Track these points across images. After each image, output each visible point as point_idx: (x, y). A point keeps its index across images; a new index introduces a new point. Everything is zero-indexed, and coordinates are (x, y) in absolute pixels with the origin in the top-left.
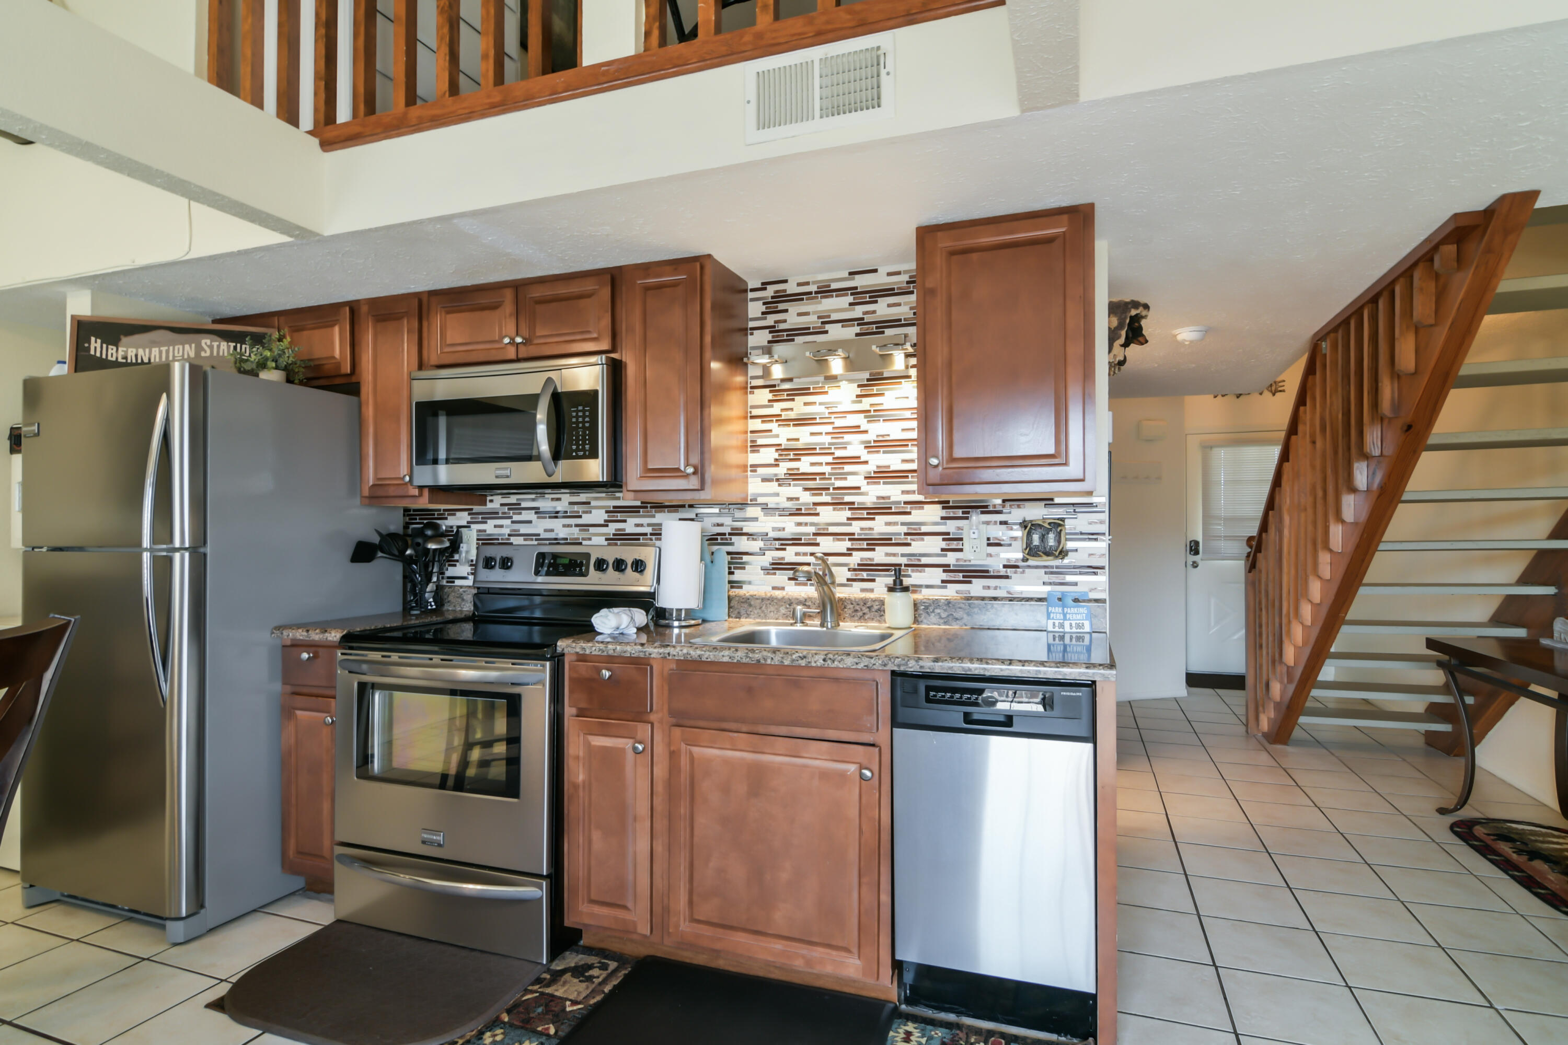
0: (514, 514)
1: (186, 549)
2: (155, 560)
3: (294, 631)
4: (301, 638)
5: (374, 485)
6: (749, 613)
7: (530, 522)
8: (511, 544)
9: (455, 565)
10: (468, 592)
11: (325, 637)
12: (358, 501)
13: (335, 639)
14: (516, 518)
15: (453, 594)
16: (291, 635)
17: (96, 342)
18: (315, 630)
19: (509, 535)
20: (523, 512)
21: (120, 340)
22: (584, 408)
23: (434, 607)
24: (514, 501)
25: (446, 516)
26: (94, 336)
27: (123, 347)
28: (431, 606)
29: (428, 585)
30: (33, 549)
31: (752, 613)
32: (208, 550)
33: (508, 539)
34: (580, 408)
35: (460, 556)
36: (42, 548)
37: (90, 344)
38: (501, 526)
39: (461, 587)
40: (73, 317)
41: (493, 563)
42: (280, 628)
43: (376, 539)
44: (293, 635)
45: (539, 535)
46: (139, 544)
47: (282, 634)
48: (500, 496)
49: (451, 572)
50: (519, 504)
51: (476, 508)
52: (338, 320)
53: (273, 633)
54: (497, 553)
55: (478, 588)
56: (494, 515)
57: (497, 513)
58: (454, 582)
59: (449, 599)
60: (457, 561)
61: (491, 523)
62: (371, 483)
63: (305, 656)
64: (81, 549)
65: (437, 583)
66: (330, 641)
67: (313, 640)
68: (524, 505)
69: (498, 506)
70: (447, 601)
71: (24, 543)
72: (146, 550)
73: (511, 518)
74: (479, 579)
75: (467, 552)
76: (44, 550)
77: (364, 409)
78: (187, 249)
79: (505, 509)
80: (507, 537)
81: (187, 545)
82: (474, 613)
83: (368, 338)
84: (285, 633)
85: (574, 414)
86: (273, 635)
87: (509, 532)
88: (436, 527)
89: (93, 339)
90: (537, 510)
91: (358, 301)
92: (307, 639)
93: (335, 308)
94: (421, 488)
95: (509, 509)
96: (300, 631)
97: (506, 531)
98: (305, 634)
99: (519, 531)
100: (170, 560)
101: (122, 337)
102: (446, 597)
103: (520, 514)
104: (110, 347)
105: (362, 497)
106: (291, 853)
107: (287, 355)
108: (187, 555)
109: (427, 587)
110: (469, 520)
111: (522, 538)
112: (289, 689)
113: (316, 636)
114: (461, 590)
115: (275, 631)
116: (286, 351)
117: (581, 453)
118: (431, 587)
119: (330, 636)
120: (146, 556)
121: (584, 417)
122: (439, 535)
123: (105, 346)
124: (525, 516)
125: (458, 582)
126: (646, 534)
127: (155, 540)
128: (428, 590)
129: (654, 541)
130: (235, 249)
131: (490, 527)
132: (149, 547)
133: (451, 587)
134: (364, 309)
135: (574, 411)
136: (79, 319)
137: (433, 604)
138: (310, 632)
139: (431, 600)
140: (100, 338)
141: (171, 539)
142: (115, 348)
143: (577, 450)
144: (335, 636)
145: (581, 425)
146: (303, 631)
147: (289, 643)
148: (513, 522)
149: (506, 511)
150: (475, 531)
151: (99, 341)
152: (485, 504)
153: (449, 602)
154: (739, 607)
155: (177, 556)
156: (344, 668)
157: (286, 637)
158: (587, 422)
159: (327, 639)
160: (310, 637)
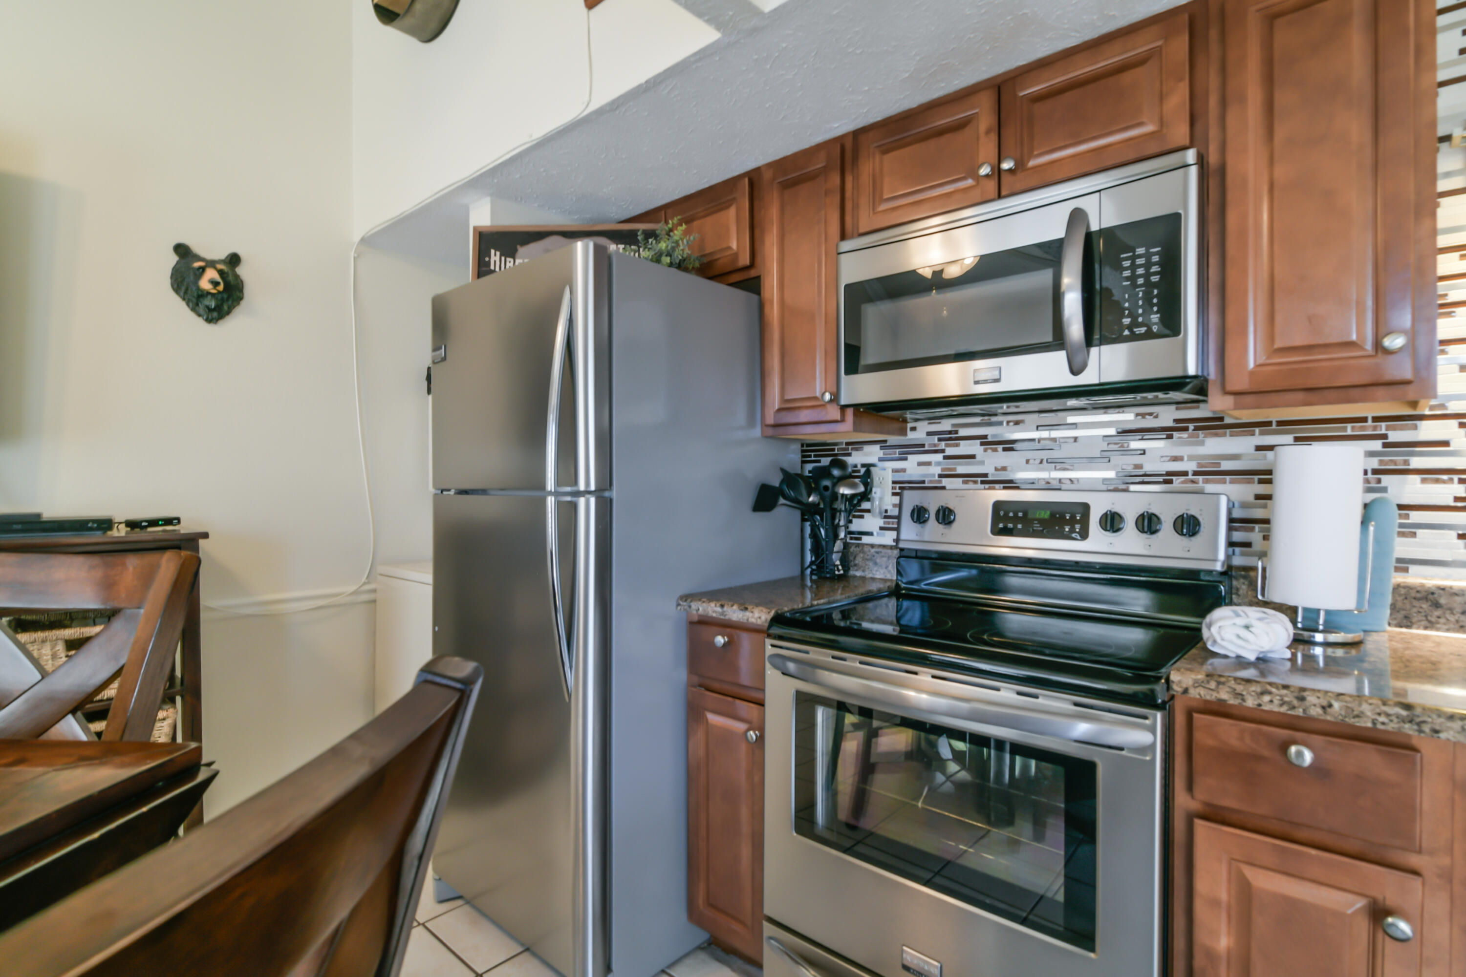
0: (947, 445)
1: (590, 493)
2: (559, 505)
3: (704, 604)
4: (714, 615)
5: (780, 410)
6: (1433, 619)
7: (973, 457)
8: (944, 488)
9: (862, 517)
10: (882, 554)
11: (745, 618)
12: (757, 432)
13: (759, 622)
14: (950, 451)
15: (862, 555)
16: (701, 609)
17: (495, 255)
18: (732, 606)
19: (940, 476)
20: (962, 442)
21: (516, 250)
22: (1147, 250)
23: (842, 572)
24: (949, 428)
25: (850, 451)
26: (494, 249)
27: (520, 258)
28: (839, 570)
29: (835, 543)
30: (442, 492)
31: (1442, 620)
32: (614, 494)
33: (940, 482)
34: (1141, 251)
35: (872, 505)
36: (449, 490)
37: (490, 258)
38: (929, 464)
39: (872, 546)
40: (475, 228)
41: (927, 516)
42: (688, 597)
43: (775, 481)
44: (704, 610)
45: (986, 475)
46: (542, 486)
47: (690, 607)
48: (926, 422)
49: (857, 525)
50: (956, 432)
51: (893, 439)
52: (734, 199)
53: (678, 605)
54: (933, 502)
55: (902, 550)
56: (918, 448)
57: (923, 446)
58: (860, 539)
59: (857, 562)
60: (868, 511)
61: (914, 459)
62: (777, 408)
63: (720, 640)
64: (483, 492)
65: (844, 541)
66: (752, 623)
67: (730, 620)
68: (963, 432)
69: (924, 435)
70: (852, 563)
71: (435, 486)
72: (550, 493)
73: (943, 451)
74: (903, 536)
75: (881, 499)
76: (452, 492)
77: (767, 309)
78: (586, 98)
79: (934, 440)
80: (937, 478)
81: (593, 487)
82: (897, 585)
83: (772, 212)
84: (694, 605)
85: (1127, 264)
86: (679, 608)
87: (940, 472)
88: (842, 465)
89: (493, 251)
90: (984, 441)
91: (758, 170)
92: (722, 617)
93: (731, 184)
94: (844, 408)
95: (940, 440)
96: (713, 604)
97: (937, 470)
98: (719, 609)
99: (955, 469)
100: (574, 506)
101: (518, 247)
102: (851, 558)
103: (957, 445)
104: (508, 259)
105: (765, 426)
106: (701, 901)
107: (681, 247)
108: (593, 500)
109: (834, 546)
110: (882, 455)
111: (960, 480)
112: (696, 679)
113: (734, 614)
114: (873, 550)
115: (681, 603)
116: (680, 242)
117: (1143, 330)
118: (838, 546)
119: (752, 617)
120: (551, 501)
121: (1148, 265)
122: (847, 478)
123: (503, 258)
124: (964, 448)
125: (866, 540)
126: (1185, 474)
127: (558, 482)
128: (835, 549)
129: (1201, 484)
130: (642, 80)
131: (912, 467)
132: (553, 490)
133: (858, 545)
134: (767, 175)
135: (1126, 259)
136: (480, 230)
137: (840, 567)
138: (725, 608)
139: (838, 563)
140: (499, 251)
141: (576, 482)
142: (512, 260)
143: (1134, 324)
144: (759, 616)
145: (1141, 281)
146: (716, 606)
147: (696, 619)
148: (945, 458)
149: (936, 441)
150: (890, 471)
151: (498, 253)
152: (905, 434)
153: (855, 565)
154: (1408, 607)
155: (582, 501)
156: (776, 667)
157: (695, 612)
158: (1155, 274)
159: (748, 620)
160: (725, 616)
